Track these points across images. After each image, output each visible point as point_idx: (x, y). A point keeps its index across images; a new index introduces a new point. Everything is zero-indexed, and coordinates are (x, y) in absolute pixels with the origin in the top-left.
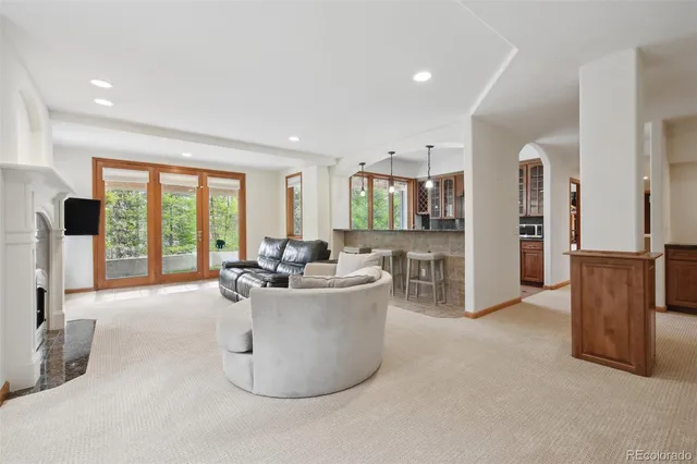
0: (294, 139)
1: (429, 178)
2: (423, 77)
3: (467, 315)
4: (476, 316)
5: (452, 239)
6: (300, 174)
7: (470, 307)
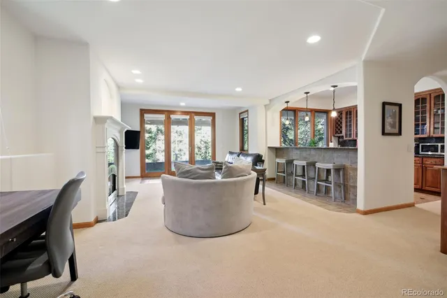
0: (239, 89)
1: (334, 109)
2: (314, 39)
3: (358, 211)
4: (366, 213)
5: (351, 154)
6: (247, 111)
7: (361, 205)
